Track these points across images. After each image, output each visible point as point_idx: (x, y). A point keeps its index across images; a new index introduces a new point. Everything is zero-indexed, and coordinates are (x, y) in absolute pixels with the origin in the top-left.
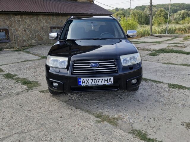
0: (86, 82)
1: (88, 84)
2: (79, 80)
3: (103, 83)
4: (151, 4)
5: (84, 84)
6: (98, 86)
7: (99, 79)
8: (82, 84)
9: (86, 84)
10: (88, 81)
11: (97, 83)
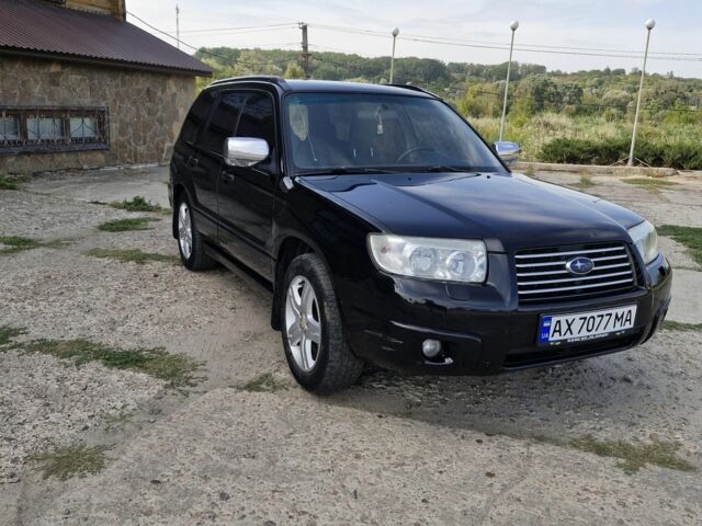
0: (564, 330)
1: (568, 336)
2: (546, 324)
3: (610, 329)
4: (305, 47)
5: (557, 337)
6: (597, 339)
7: (602, 316)
8: (551, 339)
9: (562, 338)
10: (569, 325)
11: (593, 332)
